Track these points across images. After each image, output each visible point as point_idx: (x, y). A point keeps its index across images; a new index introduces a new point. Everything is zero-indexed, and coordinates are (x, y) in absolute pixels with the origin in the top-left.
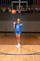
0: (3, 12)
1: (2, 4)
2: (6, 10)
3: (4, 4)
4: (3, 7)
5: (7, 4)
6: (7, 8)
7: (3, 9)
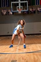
0: (3, 15)
1: (3, 6)
4: (4, 10)
5: (7, 7)
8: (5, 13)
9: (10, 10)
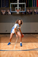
0: (2, 14)
1: (2, 7)
2: (6, 12)
3: (4, 6)
4: (3, 10)
5: (6, 7)
6: (7, 11)
7: (3, 11)
8: (4, 13)
9: (9, 10)
